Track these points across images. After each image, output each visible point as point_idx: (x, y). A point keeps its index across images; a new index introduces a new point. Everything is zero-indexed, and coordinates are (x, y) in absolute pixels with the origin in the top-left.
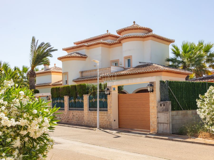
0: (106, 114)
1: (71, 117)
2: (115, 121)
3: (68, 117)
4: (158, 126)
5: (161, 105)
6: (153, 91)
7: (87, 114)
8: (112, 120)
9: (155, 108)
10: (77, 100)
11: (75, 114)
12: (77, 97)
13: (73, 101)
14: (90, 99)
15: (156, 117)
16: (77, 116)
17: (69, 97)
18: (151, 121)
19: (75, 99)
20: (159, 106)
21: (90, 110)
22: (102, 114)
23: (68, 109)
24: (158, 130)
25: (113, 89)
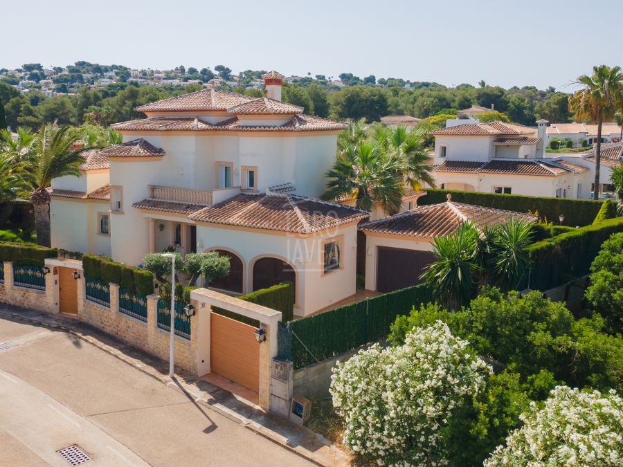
0: (187, 347)
1: (124, 328)
2: (203, 361)
3: (118, 326)
4: (270, 400)
5: (277, 367)
6: (265, 339)
7: (153, 332)
8: (198, 361)
9: (268, 369)
10: (135, 299)
11: (131, 325)
12: (135, 293)
13: (127, 297)
14: (160, 306)
15: (269, 383)
16: (134, 330)
17: (118, 287)
18: (260, 388)
19: (131, 296)
20: (274, 368)
21: (159, 326)
22: (181, 345)
23: (118, 310)
24: (270, 406)
25: (200, 306)
